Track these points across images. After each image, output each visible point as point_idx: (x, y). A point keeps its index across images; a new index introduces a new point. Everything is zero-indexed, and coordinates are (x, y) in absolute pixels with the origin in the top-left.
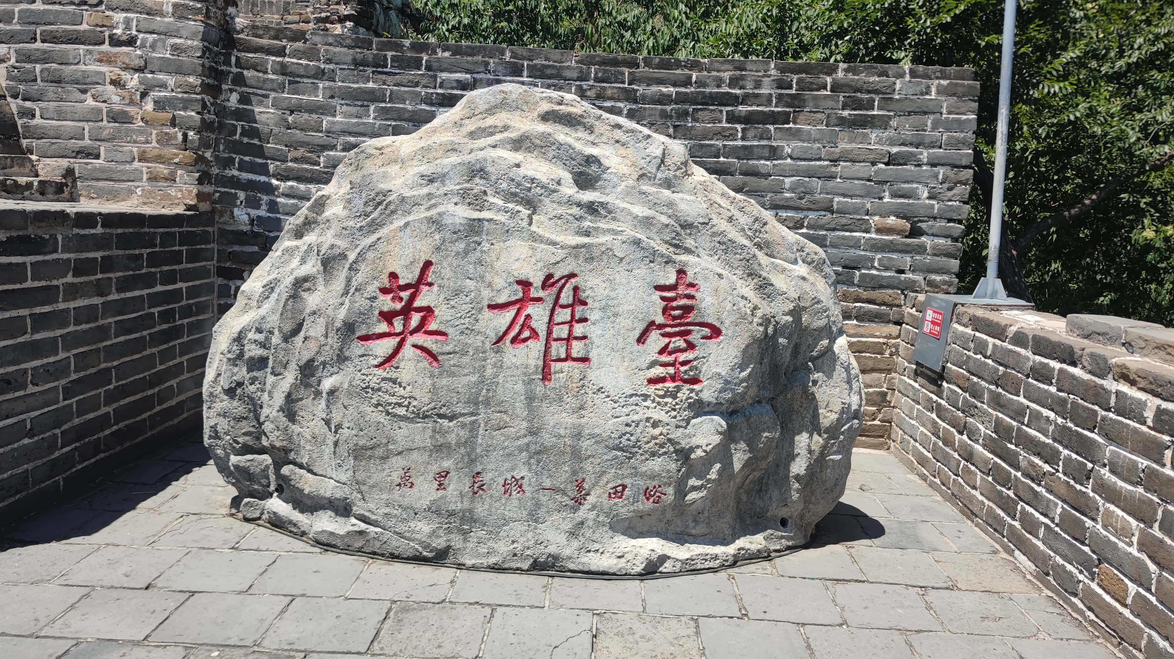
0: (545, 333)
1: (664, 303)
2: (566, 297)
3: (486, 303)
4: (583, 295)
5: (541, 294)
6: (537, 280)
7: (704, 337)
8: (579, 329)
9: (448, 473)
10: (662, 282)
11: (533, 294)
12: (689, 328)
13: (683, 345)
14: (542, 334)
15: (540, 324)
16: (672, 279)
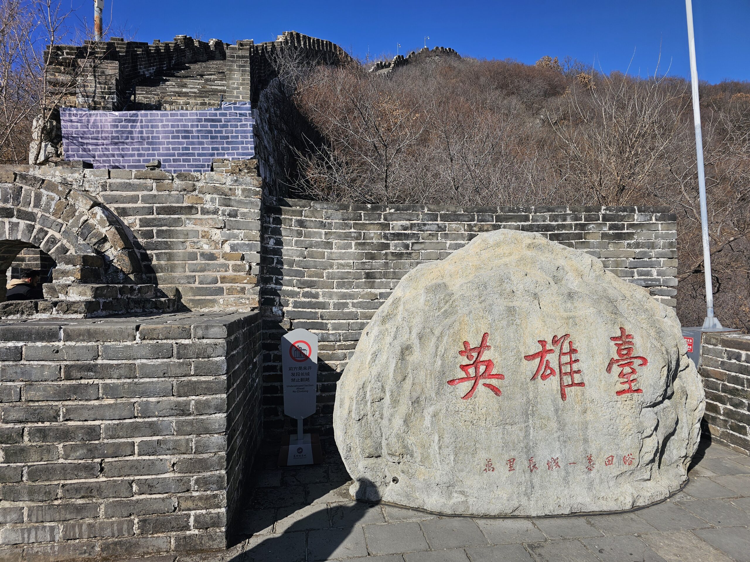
0: (558, 370)
1: (617, 348)
2: (566, 348)
3: (523, 355)
4: (574, 347)
5: (552, 348)
6: (549, 340)
7: (641, 365)
8: (575, 367)
9: (514, 459)
10: (614, 335)
11: (549, 347)
12: (632, 360)
13: (630, 371)
14: (557, 371)
15: (554, 365)
16: (619, 334)
